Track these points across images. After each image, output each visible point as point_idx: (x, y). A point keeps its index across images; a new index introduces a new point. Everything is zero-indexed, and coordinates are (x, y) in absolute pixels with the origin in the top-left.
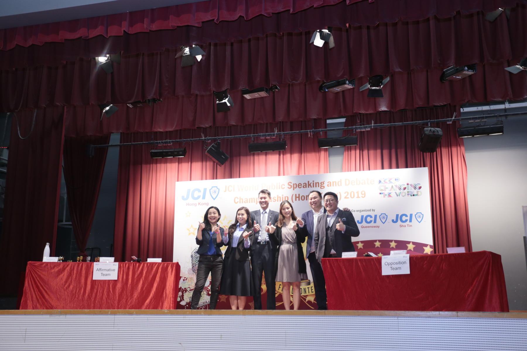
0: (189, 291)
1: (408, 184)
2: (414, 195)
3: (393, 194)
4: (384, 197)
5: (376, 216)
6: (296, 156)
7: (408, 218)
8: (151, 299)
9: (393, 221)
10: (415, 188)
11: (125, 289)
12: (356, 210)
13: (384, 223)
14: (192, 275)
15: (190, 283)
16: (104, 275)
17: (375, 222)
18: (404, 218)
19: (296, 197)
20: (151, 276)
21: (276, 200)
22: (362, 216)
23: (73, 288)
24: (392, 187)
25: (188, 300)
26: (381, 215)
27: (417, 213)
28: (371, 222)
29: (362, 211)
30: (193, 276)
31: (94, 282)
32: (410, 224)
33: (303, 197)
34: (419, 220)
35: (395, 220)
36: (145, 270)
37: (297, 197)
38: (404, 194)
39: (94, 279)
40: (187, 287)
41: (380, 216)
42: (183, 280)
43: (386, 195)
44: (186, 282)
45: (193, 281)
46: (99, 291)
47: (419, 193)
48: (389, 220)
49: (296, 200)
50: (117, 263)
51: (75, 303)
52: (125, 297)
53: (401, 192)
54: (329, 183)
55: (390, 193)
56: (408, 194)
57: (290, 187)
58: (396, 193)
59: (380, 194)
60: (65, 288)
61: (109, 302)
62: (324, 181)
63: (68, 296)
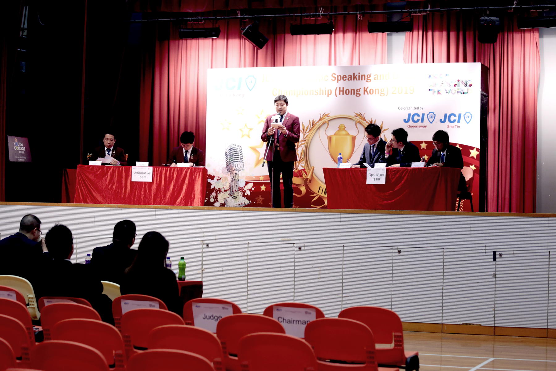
0: (224, 192)
1: (459, 81)
2: (464, 93)
3: (443, 92)
4: (433, 94)
5: (423, 115)
6: (349, 36)
7: (457, 118)
8: (182, 199)
9: (441, 121)
10: (466, 85)
11: (159, 190)
12: (403, 108)
13: (431, 123)
14: (226, 174)
15: (224, 183)
16: (140, 177)
17: (422, 121)
18: (452, 118)
19: (340, 91)
20: (181, 180)
21: (318, 93)
22: (409, 115)
23: (116, 188)
24: (442, 83)
25: (222, 202)
26: (429, 114)
27: (466, 113)
28: (418, 121)
29: (410, 109)
30: (227, 176)
31: (133, 183)
32: (458, 124)
33: (347, 91)
34: (468, 120)
35: (443, 120)
36: (175, 174)
37: (342, 91)
38: (453, 92)
39: (132, 180)
40: (221, 187)
41: (427, 115)
42: (217, 179)
43: (436, 92)
44: (219, 182)
45: (228, 181)
46: (138, 191)
47: (469, 92)
48: (437, 119)
49: (340, 94)
50: (151, 168)
51: (118, 201)
52: (159, 197)
53: (451, 89)
54: (376, 76)
55: (439, 90)
56: (458, 92)
57: (334, 79)
58: (446, 90)
59: (429, 90)
60: (109, 188)
61: (146, 200)
62: (371, 74)
63: (112, 194)
